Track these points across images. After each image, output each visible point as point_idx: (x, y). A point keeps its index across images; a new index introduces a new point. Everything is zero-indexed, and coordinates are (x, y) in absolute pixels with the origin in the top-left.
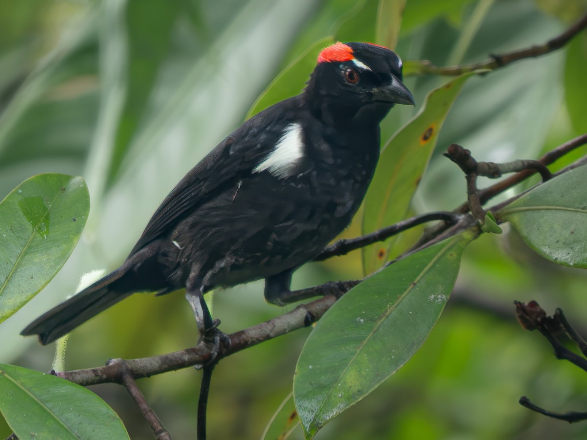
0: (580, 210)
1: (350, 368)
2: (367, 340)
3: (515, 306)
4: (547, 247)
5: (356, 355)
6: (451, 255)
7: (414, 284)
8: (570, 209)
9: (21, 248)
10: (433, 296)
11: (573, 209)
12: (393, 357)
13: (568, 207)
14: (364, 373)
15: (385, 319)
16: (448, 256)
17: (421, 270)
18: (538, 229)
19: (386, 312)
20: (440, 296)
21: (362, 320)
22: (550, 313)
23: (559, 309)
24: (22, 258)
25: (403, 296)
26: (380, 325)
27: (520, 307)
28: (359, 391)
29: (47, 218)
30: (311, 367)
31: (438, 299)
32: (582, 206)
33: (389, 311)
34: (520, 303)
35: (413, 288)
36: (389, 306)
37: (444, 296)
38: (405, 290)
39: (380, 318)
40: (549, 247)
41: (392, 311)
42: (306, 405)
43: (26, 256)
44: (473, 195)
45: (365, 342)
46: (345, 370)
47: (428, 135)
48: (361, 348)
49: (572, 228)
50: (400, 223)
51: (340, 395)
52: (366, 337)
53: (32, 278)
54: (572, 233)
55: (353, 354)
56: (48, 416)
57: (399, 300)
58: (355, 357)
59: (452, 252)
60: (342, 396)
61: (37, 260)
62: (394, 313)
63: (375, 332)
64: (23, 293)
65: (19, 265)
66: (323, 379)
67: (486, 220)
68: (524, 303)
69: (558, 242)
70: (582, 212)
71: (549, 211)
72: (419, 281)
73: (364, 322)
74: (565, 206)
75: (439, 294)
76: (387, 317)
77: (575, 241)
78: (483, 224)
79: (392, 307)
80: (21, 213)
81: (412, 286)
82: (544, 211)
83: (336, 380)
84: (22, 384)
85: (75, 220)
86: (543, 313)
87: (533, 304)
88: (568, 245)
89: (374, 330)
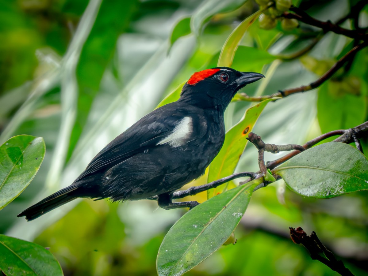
0: (316, 168)
1: (188, 251)
2: (198, 236)
3: (289, 230)
4: (296, 187)
5: (192, 244)
6: (247, 192)
7: (226, 207)
8: (311, 167)
9: (7, 173)
10: (235, 213)
11: (312, 167)
12: (211, 246)
13: (310, 166)
14: (195, 254)
15: (208, 226)
16: (245, 192)
17: (230, 200)
18: (293, 178)
19: (209, 222)
20: (239, 214)
21: (196, 226)
22: (309, 234)
23: (314, 232)
24: (7, 179)
25: (219, 213)
26: (206, 229)
27: (292, 230)
28: (192, 264)
29: (22, 158)
30: (167, 251)
31: (237, 215)
32: (317, 166)
33: (211, 221)
34: (292, 228)
35: (225, 209)
36: (211, 218)
37: (241, 213)
38: (220, 210)
39: (206, 225)
40: (298, 187)
41: (213, 221)
42: (163, 271)
43: (10, 178)
44: (261, 161)
45: (197, 238)
46: (185, 253)
47: (246, 131)
48: (195, 241)
49: (311, 177)
50: (224, 178)
51: (182, 266)
52: (198, 235)
53: (13, 189)
54: (311, 179)
55: (190, 244)
56: (18, 259)
57: (217, 216)
58: (191, 246)
59: (247, 190)
60: (182, 267)
61: (15, 180)
62: (213, 222)
63: (203, 232)
64: (7, 197)
65: (6, 182)
66: (173, 257)
67: (267, 174)
68: (294, 229)
69: (302, 184)
70: (317, 169)
71: (300, 169)
72: (228, 206)
73: (197, 227)
74: (308, 166)
75: (238, 213)
76: (210, 224)
77: (311, 184)
78: (266, 176)
79: (213, 219)
80: (7, 155)
81: (224, 208)
82: (297, 168)
83: (180, 258)
84: (5, 244)
85: (37, 159)
86: (305, 234)
87: (300, 229)
88: (308, 186)
89: (202, 231)
